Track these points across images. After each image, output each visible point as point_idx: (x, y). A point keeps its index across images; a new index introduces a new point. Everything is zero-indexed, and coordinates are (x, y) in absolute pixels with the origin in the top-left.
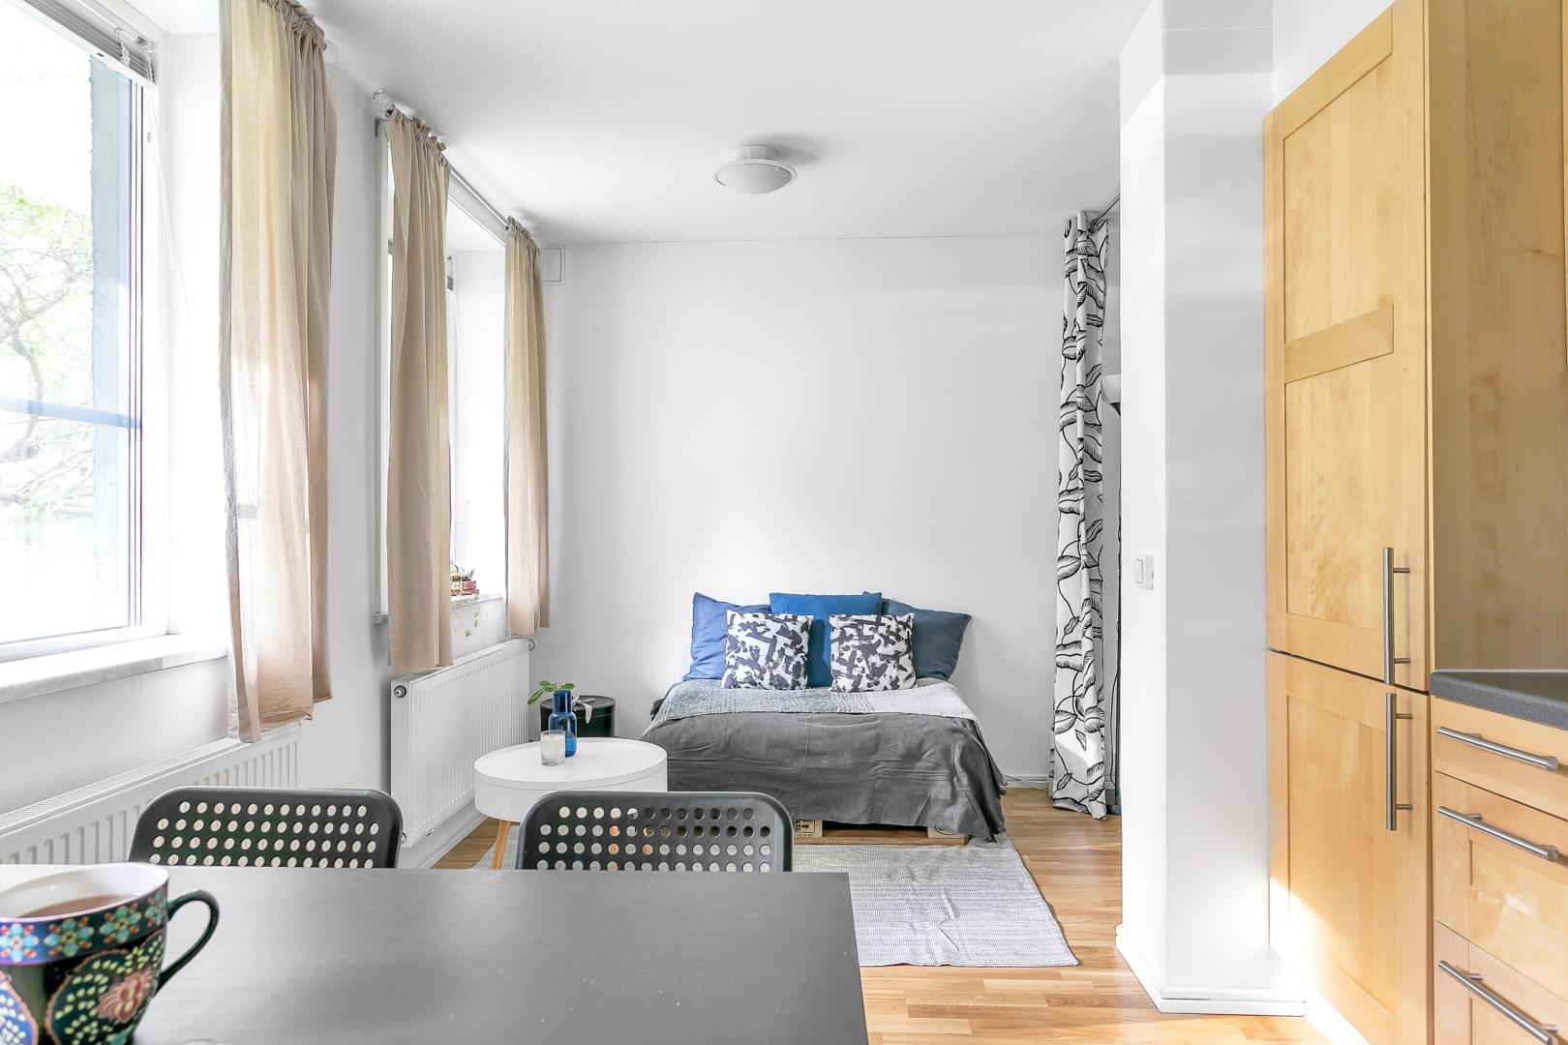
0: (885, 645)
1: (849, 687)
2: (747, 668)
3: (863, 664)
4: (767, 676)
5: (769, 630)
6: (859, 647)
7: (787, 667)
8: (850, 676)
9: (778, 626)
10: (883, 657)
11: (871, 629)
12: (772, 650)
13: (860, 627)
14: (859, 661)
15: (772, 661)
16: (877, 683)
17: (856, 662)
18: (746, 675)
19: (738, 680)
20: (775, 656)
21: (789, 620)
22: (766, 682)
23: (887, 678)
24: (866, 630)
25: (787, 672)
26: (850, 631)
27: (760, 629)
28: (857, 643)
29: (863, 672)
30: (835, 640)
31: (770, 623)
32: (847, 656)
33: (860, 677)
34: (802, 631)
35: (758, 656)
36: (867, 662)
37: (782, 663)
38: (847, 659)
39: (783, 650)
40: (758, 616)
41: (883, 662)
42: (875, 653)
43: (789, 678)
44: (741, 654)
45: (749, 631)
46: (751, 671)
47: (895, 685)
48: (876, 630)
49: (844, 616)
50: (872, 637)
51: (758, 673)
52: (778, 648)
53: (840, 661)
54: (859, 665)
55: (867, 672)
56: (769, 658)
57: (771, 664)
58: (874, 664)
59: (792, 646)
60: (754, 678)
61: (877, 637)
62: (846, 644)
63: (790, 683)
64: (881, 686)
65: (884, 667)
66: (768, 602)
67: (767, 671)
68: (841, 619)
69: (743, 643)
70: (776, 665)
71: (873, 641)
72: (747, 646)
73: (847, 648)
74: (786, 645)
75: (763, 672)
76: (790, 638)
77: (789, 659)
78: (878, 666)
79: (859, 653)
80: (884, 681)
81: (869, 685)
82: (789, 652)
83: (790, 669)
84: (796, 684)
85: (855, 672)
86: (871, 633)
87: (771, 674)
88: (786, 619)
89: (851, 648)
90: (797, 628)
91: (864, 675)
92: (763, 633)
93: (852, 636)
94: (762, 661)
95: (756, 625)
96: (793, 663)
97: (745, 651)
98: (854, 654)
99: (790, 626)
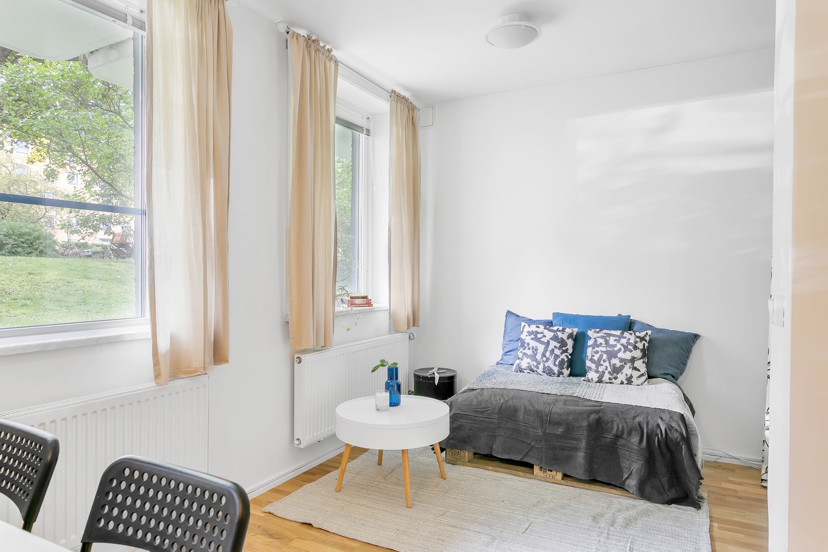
0: (625, 352)
1: (596, 379)
2: (529, 360)
3: (607, 364)
4: (541, 366)
5: (545, 336)
6: (605, 352)
7: (555, 362)
8: (597, 371)
9: (552, 334)
10: (621, 360)
11: (615, 340)
12: (546, 350)
13: (608, 338)
14: (604, 361)
15: (545, 357)
16: (616, 378)
17: (602, 362)
18: (527, 365)
19: (522, 368)
20: (548, 354)
21: (560, 331)
22: (540, 370)
23: (624, 375)
24: (612, 341)
25: (555, 365)
26: (600, 341)
27: (539, 336)
28: (604, 349)
29: (606, 369)
30: (590, 346)
31: (546, 332)
32: (596, 357)
33: (604, 372)
34: (568, 338)
35: (537, 353)
36: (610, 363)
37: (552, 359)
38: (596, 360)
39: (552, 351)
40: (539, 327)
41: (621, 364)
42: (616, 357)
43: (556, 369)
44: (526, 351)
45: (533, 336)
46: (531, 362)
47: (629, 381)
48: (618, 341)
49: (598, 330)
50: (615, 346)
51: (535, 364)
52: (550, 349)
53: (592, 360)
54: (604, 364)
55: (609, 369)
56: (544, 355)
57: (544, 359)
58: (615, 364)
59: (560, 348)
60: (533, 367)
61: (619, 346)
62: (596, 349)
63: (556, 372)
64: (619, 381)
65: (622, 367)
66: (550, 318)
67: (542, 364)
68: (595, 332)
69: (528, 344)
70: (548, 360)
71: (616, 349)
72: (530, 346)
73: (597, 352)
74: (556, 347)
75: (539, 363)
76: (559, 343)
77: (557, 356)
78: (617, 366)
79: (605, 356)
80: (622, 377)
81: (610, 379)
82: (557, 352)
83: (557, 363)
84: (560, 374)
85: (601, 369)
86: (615, 343)
87: (544, 366)
88: (558, 330)
89: (600, 353)
90: (565, 336)
91: (607, 372)
92: (541, 338)
93: (601, 344)
94: (539, 357)
95: (537, 333)
96: (559, 359)
97: (529, 349)
98: (601, 356)
99: (560, 335)
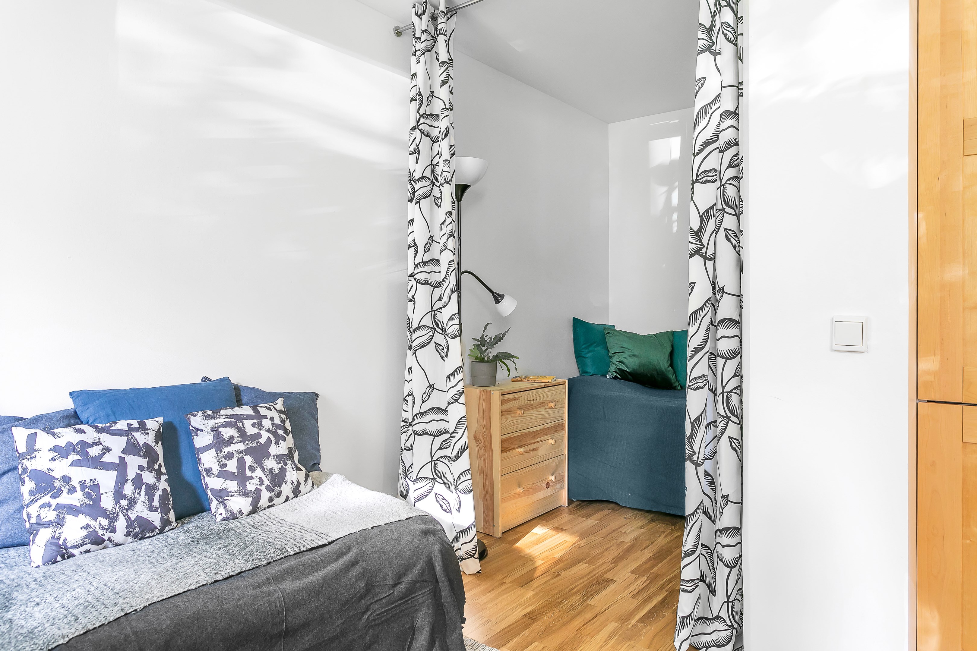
0: (277, 443)
1: (247, 509)
2: (83, 520)
3: (259, 473)
4: (121, 524)
5: (109, 450)
6: (247, 451)
7: (151, 501)
8: (244, 493)
9: (122, 441)
10: (279, 459)
11: (254, 425)
12: (121, 481)
13: (240, 425)
14: (253, 469)
15: (124, 497)
16: (279, 495)
17: (249, 473)
18: (84, 533)
19: (69, 544)
20: (128, 489)
21: (136, 430)
22: (119, 536)
23: (289, 485)
24: (249, 428)
25: (152, 509)
26: (227, 432)
27: (94, 451)
28: (241, 447)
29: (261, 483)
30: (207, 448)
31: (107, 439)
32: (232, 466)
33: (258, 491)
34: (157, 443)
35: (99, 495)
36: (263, 469)
37: (142, 498)
38: (235, 470)
39: (138, 481)
40: (82, 431)
41: (280, 466)
42: (268, 456)
43: (155, 518)
44: (65, 499)
45: (74, 457)
46: (92, 523)
47: (296, 492)
48: (259, 425)
49: (210, 412)
50: (259, 436)
51: (105, 522)
52: (131, 475)
53: (224, 474)
54: (254, 475)
55: (266, 482)
56: (119, 495)
57: (124, 503)
58: (271, 470)
59: (150, 467)
60: (100, 533)
61: (265, 435)
62: (226, 450)
63: (157, 524)
64: (283, 498)
65: (283, 471)
66: (69, 405)
67: (121, 517)
68: (207, 417)
69: (66, 480)
70: (132, 502)
71: (262, 441)
72: (75, 482)
73: (229, 456)
74: (141, 468)
75: (113, 518)
76: (144, 456)
77: (151, 489)
78: (276, 471)
79: (249, 460)
80: (286, 489)
81: (271, 499)
82: (149, 478)
83: (156, 503)
84: (165, 523)
85: (251, 486)
86: (255, 430)
87: (128, 519)
88: (131, 429)
89: (236, 455)
90: (150, 439)
91: (263, 488)
92: (102, 455)
93: (232, 437)
94: (107, 502)
95: (84, 445)
96: (158, 493)
97: (72, 490)
98: (241, 463)
99: (141, 438)
